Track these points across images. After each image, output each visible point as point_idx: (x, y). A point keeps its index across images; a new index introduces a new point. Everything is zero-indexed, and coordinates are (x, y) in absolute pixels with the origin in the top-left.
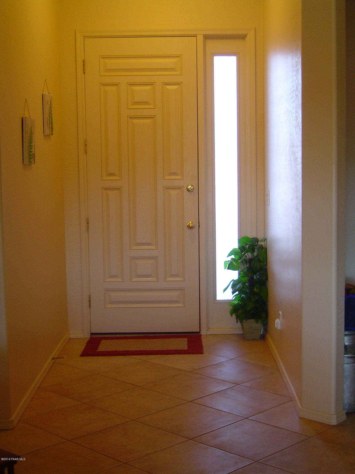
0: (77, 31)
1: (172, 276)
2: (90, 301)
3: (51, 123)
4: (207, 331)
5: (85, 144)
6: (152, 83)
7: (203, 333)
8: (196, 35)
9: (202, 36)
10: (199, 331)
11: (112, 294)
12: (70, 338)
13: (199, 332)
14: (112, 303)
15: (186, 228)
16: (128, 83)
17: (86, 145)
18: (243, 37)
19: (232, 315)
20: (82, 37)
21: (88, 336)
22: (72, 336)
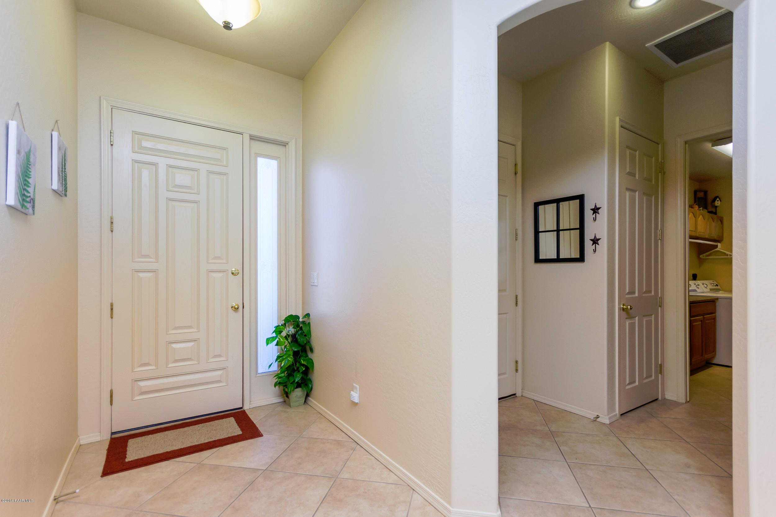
0: (102, 98)
1: (215, 356)
2: (111, 396)
3: (65, 181)
4: (251, 405)
5: (111, 221)
6: (196, 170)
7: (246, 408)
8: (243, 133)
9: (248, 135)
10: (242, 406)
11: (142, 384)
12: (80, 445)
13: (241, 408)
14: (143, 393)
15: (230, 310)
16: (168, 165)
17: (112, 223)
18: (284, 144)
19: (275, 386)
20: (110, 106)
21: (107, 437)
22: (82, 442)
